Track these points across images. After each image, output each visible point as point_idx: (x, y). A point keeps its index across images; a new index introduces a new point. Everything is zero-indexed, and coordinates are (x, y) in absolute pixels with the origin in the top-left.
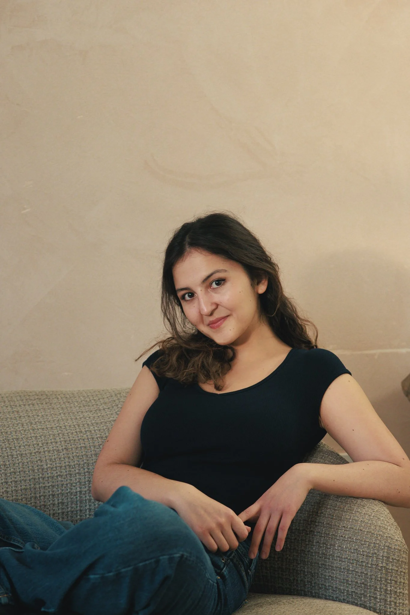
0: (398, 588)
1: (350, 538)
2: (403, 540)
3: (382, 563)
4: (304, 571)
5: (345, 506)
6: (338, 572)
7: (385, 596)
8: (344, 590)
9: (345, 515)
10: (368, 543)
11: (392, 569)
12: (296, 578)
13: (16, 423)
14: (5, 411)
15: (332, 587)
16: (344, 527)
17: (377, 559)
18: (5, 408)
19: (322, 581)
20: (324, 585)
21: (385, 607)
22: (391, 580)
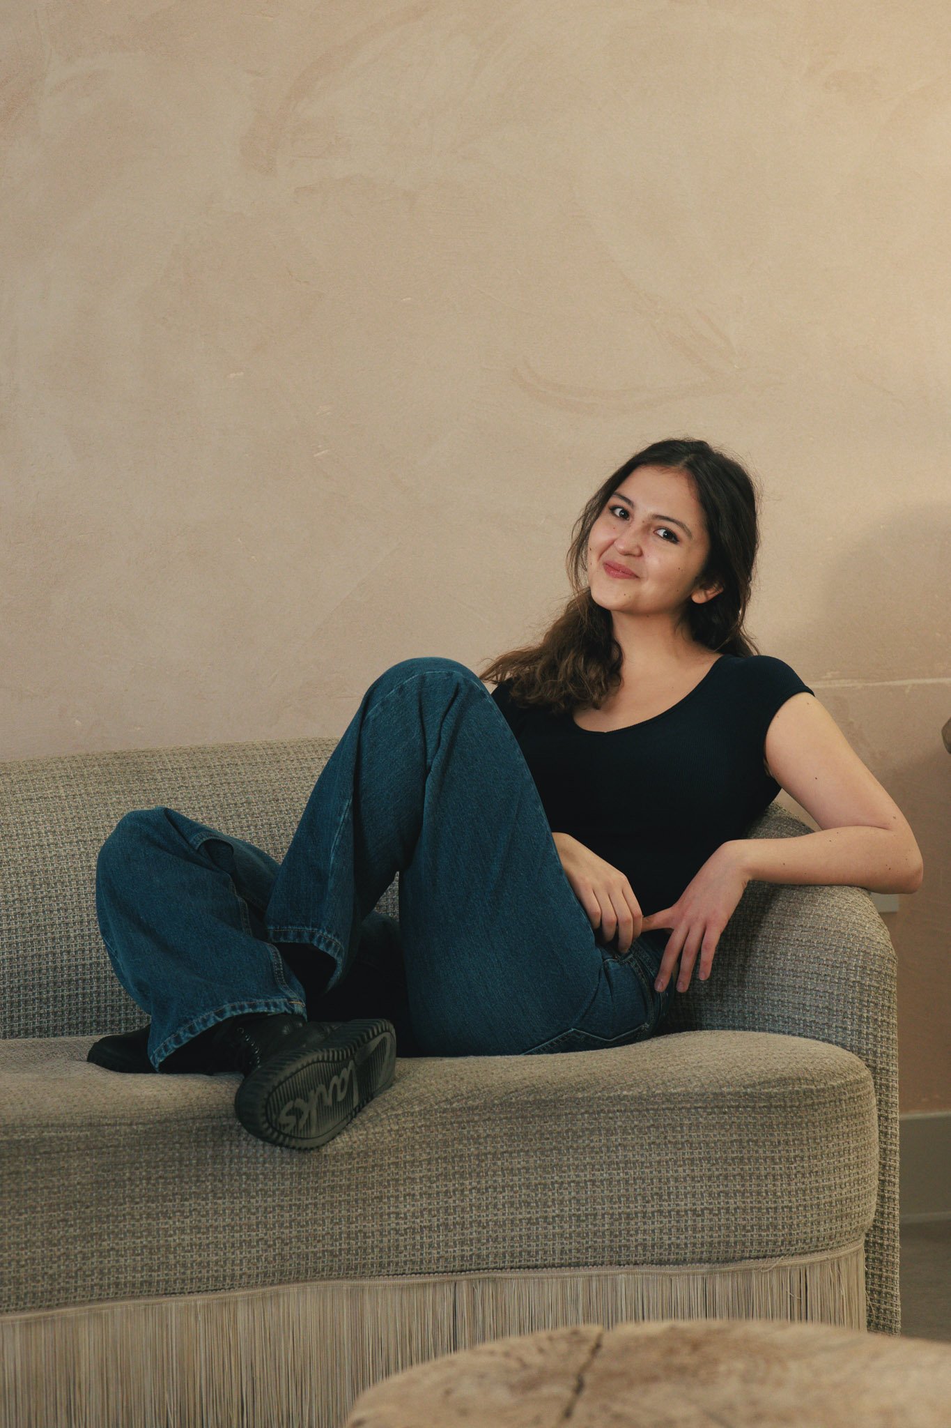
0: (880, 1014)
1: (809, 941)
2: (890, 943)
3: (855, 975)
4: (743, 998)
5: (805, 897)
6: (791, 993)
7: (860, 1026)
8: (799, 1020)
9: (805, 909)
10: (834, 948)
11: (869, 986)
12: (732, 1009)
13: (307, 785)
14: (289, 767)
15: (783, 1017)
16: (802, 926)
17: (847, 970)
18: (289, 762)
19: (768, 1009)
20: (771, 1015)
21: (860, 1042)
22: (868, 1001)
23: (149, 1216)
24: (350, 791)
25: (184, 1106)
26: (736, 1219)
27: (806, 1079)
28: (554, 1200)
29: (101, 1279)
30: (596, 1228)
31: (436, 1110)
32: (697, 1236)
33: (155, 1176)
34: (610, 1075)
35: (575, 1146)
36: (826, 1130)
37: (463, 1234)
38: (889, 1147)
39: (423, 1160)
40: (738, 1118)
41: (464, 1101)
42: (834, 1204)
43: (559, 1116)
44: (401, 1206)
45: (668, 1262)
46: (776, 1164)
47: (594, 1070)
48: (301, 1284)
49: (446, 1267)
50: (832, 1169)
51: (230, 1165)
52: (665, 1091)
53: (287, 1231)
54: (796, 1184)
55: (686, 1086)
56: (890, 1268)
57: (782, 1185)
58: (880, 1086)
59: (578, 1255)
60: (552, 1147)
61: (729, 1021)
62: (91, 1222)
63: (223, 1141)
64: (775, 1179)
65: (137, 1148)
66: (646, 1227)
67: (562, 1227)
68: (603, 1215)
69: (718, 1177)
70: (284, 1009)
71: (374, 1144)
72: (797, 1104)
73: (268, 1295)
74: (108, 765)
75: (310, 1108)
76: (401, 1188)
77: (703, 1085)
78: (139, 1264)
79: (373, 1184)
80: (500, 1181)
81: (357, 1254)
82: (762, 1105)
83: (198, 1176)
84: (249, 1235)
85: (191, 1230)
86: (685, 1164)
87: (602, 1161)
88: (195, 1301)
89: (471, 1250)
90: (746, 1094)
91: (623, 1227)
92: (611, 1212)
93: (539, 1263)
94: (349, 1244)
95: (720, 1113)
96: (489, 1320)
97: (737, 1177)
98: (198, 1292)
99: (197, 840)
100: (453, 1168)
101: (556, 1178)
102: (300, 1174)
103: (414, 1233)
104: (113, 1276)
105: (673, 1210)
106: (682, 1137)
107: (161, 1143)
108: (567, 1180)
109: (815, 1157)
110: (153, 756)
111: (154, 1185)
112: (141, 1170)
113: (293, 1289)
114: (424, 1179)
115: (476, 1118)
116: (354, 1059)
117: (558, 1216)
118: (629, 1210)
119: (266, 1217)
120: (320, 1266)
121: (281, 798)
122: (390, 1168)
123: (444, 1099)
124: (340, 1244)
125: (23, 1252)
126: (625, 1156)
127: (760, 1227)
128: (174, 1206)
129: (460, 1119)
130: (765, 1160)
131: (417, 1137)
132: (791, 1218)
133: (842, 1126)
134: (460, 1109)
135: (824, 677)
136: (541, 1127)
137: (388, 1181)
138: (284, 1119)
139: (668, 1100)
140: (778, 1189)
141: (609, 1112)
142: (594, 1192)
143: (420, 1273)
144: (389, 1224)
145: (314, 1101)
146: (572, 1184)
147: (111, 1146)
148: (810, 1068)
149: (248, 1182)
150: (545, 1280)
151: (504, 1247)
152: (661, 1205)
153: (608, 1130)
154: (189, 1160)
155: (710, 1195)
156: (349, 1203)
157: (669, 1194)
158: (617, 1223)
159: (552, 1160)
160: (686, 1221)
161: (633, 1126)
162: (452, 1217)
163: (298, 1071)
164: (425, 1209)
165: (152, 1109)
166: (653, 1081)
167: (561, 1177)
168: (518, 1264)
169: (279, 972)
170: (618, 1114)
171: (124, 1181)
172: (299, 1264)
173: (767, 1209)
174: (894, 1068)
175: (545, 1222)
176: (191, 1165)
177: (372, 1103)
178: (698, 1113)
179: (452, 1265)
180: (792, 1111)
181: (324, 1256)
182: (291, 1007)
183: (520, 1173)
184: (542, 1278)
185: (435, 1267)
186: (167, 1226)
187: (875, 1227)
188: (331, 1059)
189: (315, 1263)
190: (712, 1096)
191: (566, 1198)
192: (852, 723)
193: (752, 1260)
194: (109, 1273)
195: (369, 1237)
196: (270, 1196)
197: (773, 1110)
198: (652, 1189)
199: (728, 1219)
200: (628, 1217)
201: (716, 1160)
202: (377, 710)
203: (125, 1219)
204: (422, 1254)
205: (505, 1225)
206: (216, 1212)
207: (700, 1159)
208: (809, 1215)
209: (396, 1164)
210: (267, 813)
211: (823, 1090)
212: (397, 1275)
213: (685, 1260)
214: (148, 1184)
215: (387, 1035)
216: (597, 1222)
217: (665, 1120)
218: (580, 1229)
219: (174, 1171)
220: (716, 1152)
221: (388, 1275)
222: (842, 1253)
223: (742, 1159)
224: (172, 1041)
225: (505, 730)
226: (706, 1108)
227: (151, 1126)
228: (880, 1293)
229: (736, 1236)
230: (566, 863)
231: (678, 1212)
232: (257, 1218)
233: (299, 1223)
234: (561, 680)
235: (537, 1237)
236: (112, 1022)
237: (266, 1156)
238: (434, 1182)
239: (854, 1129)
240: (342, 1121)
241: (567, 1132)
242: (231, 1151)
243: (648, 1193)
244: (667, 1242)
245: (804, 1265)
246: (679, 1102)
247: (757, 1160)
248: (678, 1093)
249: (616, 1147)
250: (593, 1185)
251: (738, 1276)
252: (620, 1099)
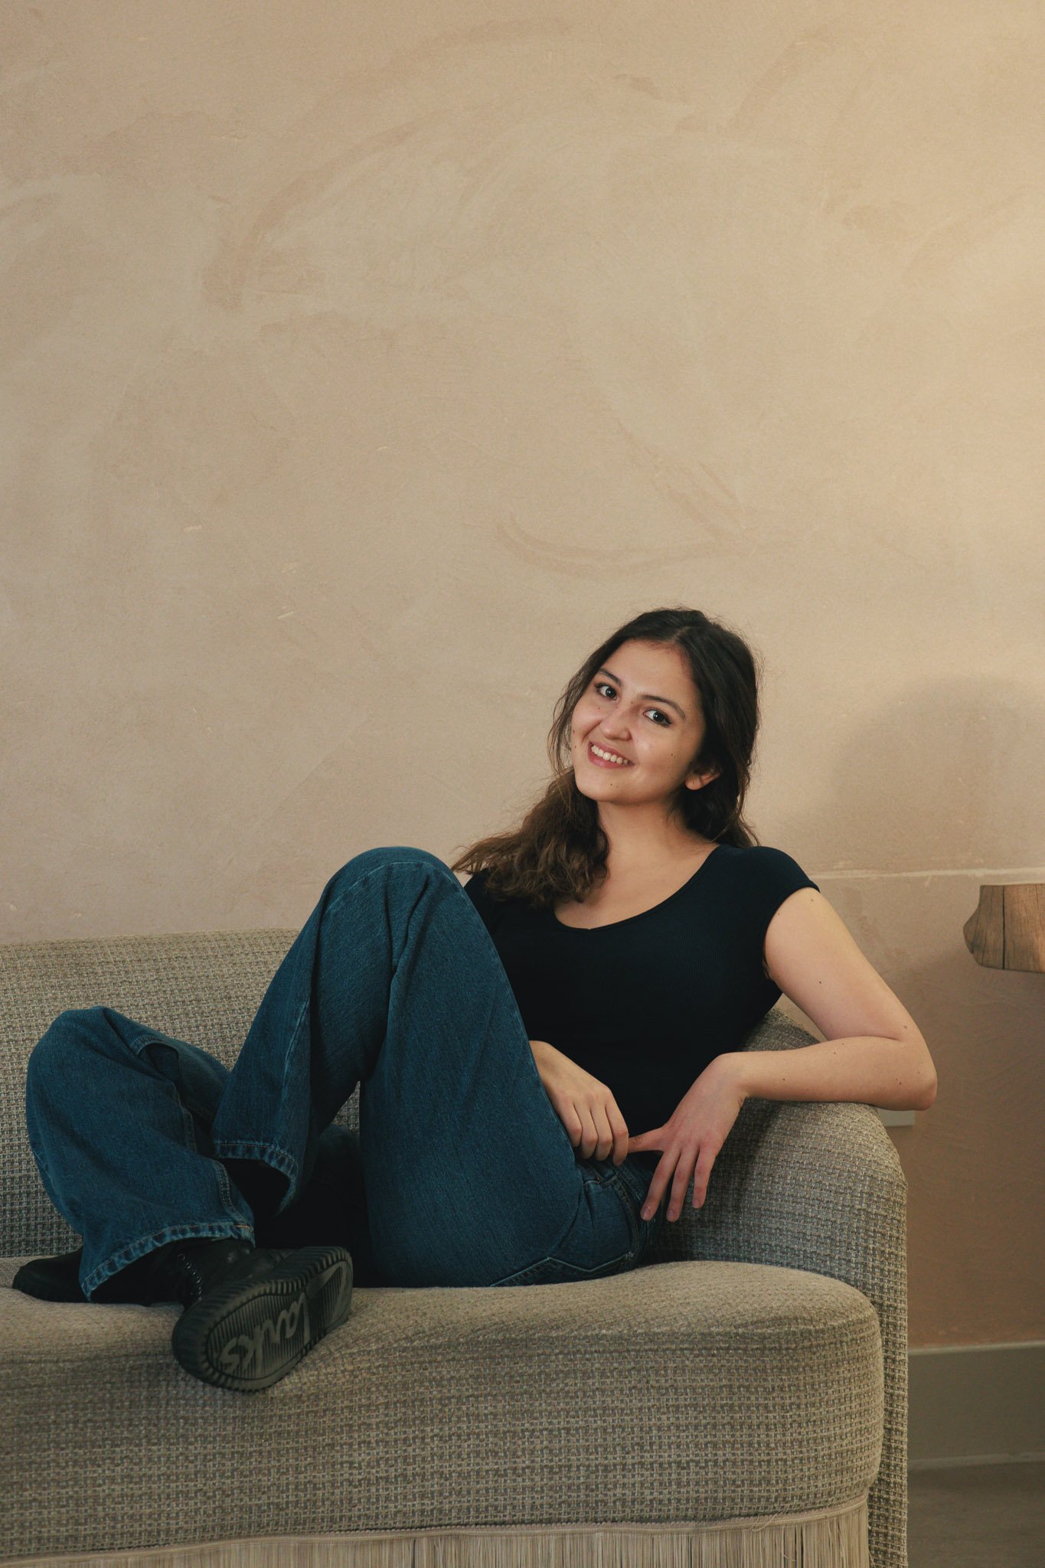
0: (887, 1246)
1: (811, 1164)
2: (900, 1167)
3: (861, 1203)
4: (738, 1224)
5: (807, 1114)
6: (790, 1221)
7: (865, 1258)
8: (799, 1250)
9: (806, 1128)
10: (838, 1171)
11: (876, 1214)
12: (726, 1237)
13: (262, 981)
14: (243, 961)
15: (781, 1247)
16: (803, 1147)
17: (852, 1196)
18: (244, 956)
19: (765, 1237)
20: (768, 1244)
21: (865, 1276)
22: (874, 1231)
23: (75, 1463)
24: (307, 993)
25: (117, 1342)
26: (725, 1473)
27: (804, 1319)
28: (524, 1450)
29: (22, 1533)
30: (570, 1482)
31: (395, 1349)
32: (682, 1490)
33: (83, 1419)
34: (587, 1312)
35: (548, 1390)
36: (826, 1376)
37: (423, 1486)
38: (897, 1392)
39: (380, 1404)
40: (728, 1361)
41: (426, 1339)
42: (833, 1457)
43: (531, 1357)
44: (356, 1454)
45: (649, 1520)
46: (770, 1412)
47: (570, 1306)
48: (243, 1540)
49: (404, 1522)
50: (832, 1418)
51: (166, 1408)
52: (647, 1331)
53: (229, 1481)
54: (792, 1434)
55: (672, 1325)
56: (896, 1526)
57: (776, 1435)
58: (887, 1324)
59: (551, 1511)
60: (522, 1391)
61: (722, 1249)
62: (12, 1469)
63: (159, 1381)
64: (768, 1429)
65: (64, 1388)
66: (626, 1480)
67: (533, 1480)
68: (578, 1467)
69: (705, 1426)
70: (230, 1233)
71: (326, 1386)
72: (794, 1346)
73: (207, 1552)
74: (43, 957)
75: (255, 1346)
76: (356, 1435)
77: (689, 1324)
78: (64, 1517)
79: (324, 1430)
80: (465, 1428)
81: (306, 1508)
82: (755, 1347)
83: (130, 1420)
84: (187, 1486)
85: (122, 1479)
86: (669, 1412)
87: (577, 1407)
88: (127, 1558)
89: (432, 1504)
90: (737, 1334)
91: (599, 1480)
92: (587, 1463)
93: (507, 1519)
94: (297, 1496)
95: (708, 1355)
97: (727, 1426)
98: (130, 1548)
99: (138, 1044)
101: (527, 1425)
102: (244, 1418)
103: (369, 1484)
104: (35, 1530)
105: (656, 1462)
106: (666, 1381)
107: (90, 1382)
108: (539, 1427)
109: (813, 1405)
110: (93, 947)
111: (82, 1429)
112: (68, 1412)
113: (235, 1545)
114: (381, 1425)
115: (439, 1358)
116: (305, 1292)
117: (528, 1467)
118: (606, 1462)
119: (205, 1466)
120: (265, 1520)
121: (233, 995)
122: (343, 1413)
123: (404, 1336)
124: (288, 1497)
126: (604, 1402)
127: (752, 1482)
128: (103, 1452)
129: (422, 1359)
130: (757, 1408)
131: (374, 1378)
132: (786, 1472)
133: (843, 1371)
134: (422, 1347)
135: (835, 867)
136: (511, 1368)
137: (341, 1427)
138: (226, 1357)
139: (651, 1341)
140: (772, 1440)
141: (586, 1352)
142: (569, 1441)
143: (376, 1529)
144: (342, 1475)
145: (260, 1339)
146: (545, 1432)
147: (35, 1386)
148: (809, 1306)
149: (186, 1427)
150: (514, 1538)
151: (469, 1501)
152: (642, 1457)
153: (584, 1373)
154: (121, 1401)
155: (696, 1446)
156: (297, 1450)
157: (651, 1444)
158: (594, 1476)
159: (522, 1406)
160: (670, 1474)
161: (612, 1368)
162: (411, 1467)
163: (243, 1304)
164: (381, 1458)
165: (81, 1344)
166: (635, 1319)
167: (532, 1424)
168: (484, 1520)
169: (225, 1192)
170: (596, 1355)
171: (49, 1424)
172: (241, 1518)
173: (760, 1462)
174: (903, 1305)
175: (514, 1473)
176: (123, 1406)
177: (324, 1340)
178: (684, 1355)
179: (411, 1520)
180: (788, 1354)
181: (270, 1509)
182: (237, 1231)
183: (487, 1419)
184: (511, 1536)
185: (392, 1522)
186: (96, 1475)
187: (880, 1480)
188: (279, 1292)
189: (260, 1516)
190: (699, 1337)
191: (538, 1447)
192: (865, 917)
193: (742, 1518)
194: (31, 1526)
195: (319, 1489)
196: (210, 1442)
197: (767, 1352)
198: (633, 1438)
199: (716, 1473)
200: (606, 1469)
201: (704, 1407)
202: (338, 904)
203: (49, 1467)
204: (377, 1508)
205: (469, 1476)
206: (150, 1460)
207: (686, 1406)
208: (805, 1468)
209: (351, 1409)
210: (218, 1012)
211: (823, 1331)
212: (350, 1531)
213: (668, 1517)
214: (75, 1427)
215: (342, 1264)
216: (572, 1474)
217: (647, 1363)
218: (553, 1482)
219: (104, 1414)
220: (704, 1399)
221: (340, 1531)
222: (842, 1511)
223: (732, 1406)
224: (106, 1267)
225: (479, 927)
226: (692, 1349)
227: (80, 1363)
228: (885, 1553)
229: (724, 1491)
230: (545, 1074)
231: (661, 1465)
232: (196, 1466)
233: (242, 1472)
234: (540, 870)
235: (505, 1490)
236: (43, 1242)
237: (206, 1398)
238: (392, 1428)
239: (857, 1373)
240: (291, 1360)
241: (540, 1374)
242: (168, 1392)
243: (629, 1443)
244: (649, 1497)
245: (801, 1523)
247: (749, 1408)
248: (662, 1332)
249: (594, 1391)
250: (568, 1433)
251: (726, 1535)
252: (599, 1338)
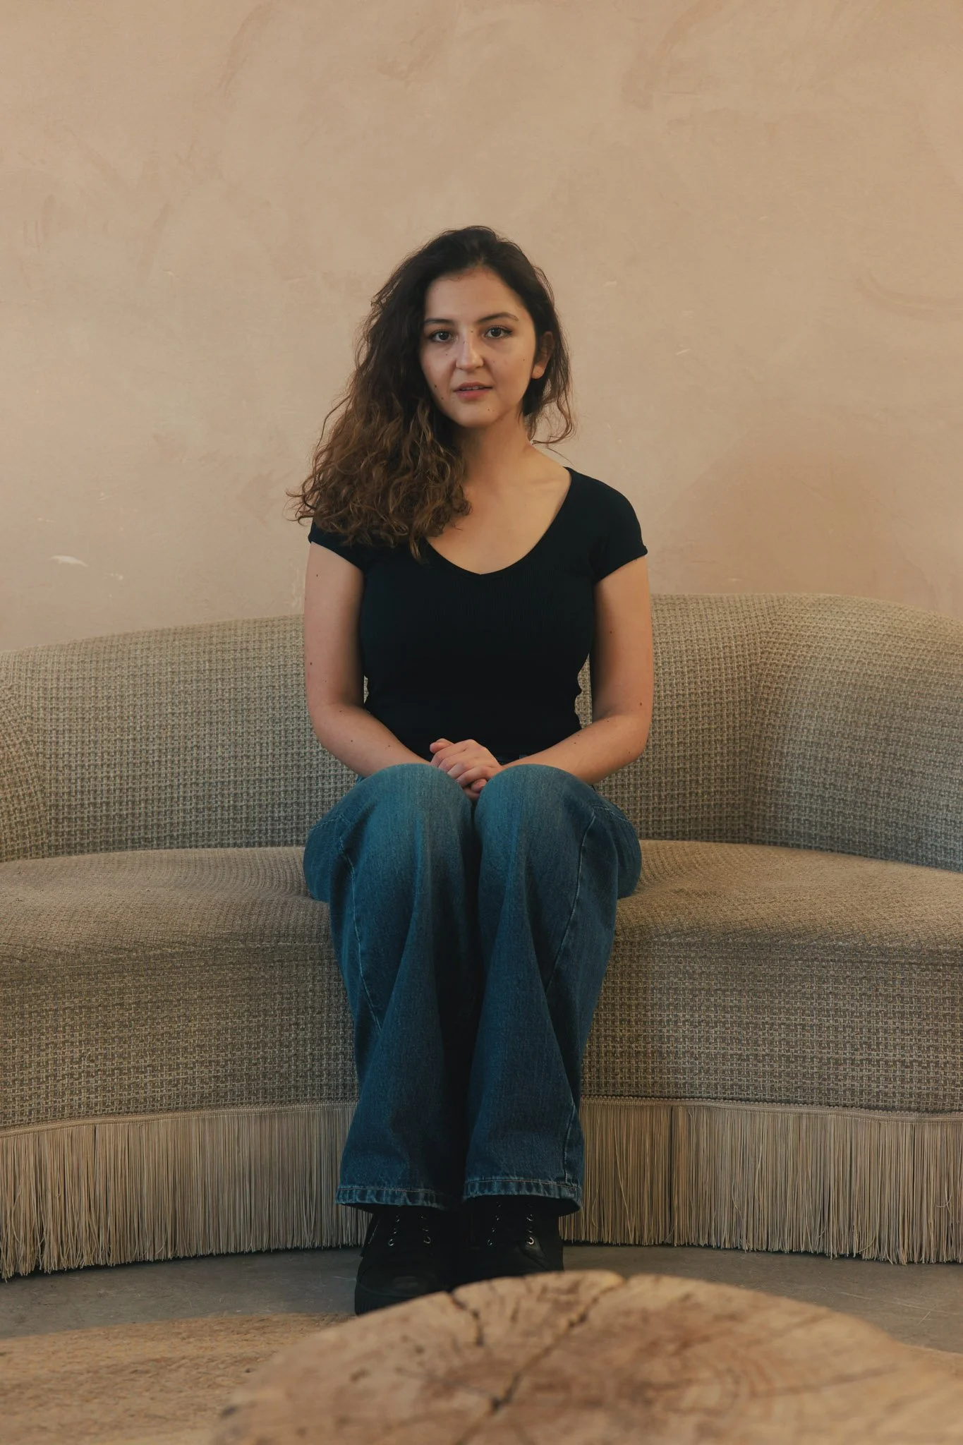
26: (945, 1074)
28: (764, 1040)
30: (805, 1070)
32: (905, 1086)
35: (787, 990)
37: (676, 1063)
40: (952, 976)
41: (683, 936)
43: (773, 960)
45: (877, 1108)
49: (661, 1092)
52: (880, 945)
55: (903, 941)
59: (788, 1093)
60: (764, 989)
66: (855, 1073)
67: (772, 1066)
68: (812, 1058)
69: (928, 1032)
76: (618, 1013)
77: (920, 941)
80: (712, 1017)
86: (895, 1017)
87: (812, 1007)
89: (684, 1078)
91: (831, 1071)
92: (819, 1056)
93: (750, 1096)
95: (935, 970)
96: (703, 1145)
97: (948, 1033)
100: (668, 999)
101: (767, 1019)
103: (629, 1057)
105: (882, 1059)
106: (894, 990)
108: (778, 1021)
115: (693, 955)
117: (768, 1055)
118: (837, 1056)
123: (664, 932)
125: (256, 1052)
126: (836, 1004)
129: (678, 954)
134: (678, 944)
136: (755, 969)
139: (883, 954)
141: (823, 960)
142: (804, 1035)
143: (638, 1096)
146: (782, 1026)
150: (757, 1113)
151: (716, 1079)
152: (870, 1054)
153: (820, 978)
155: (919, 1048)
157: (878, 1044)
158: (826, 1067)
159: (764, 1002)
160: (895, 1071)
161: (845, 976)
166: (870, 933)
167: (772, 1018)
168: (731, 1096)
170: (831, 963)
175: (755, 1059)
178: (912, 968)
179: (667, 1091)
183: (731, 1010)
184: (754, 1111)
185: (650, 1091)
190: (927, 953)
191: (777, 1039)
198: (861, 1038)
199: (937, 1073)
200: (837, 1062)
201: (927, 1015)
204: (637, 1078)
205: (716, 1058)
207: (911, 1013)
213: (893, 1107)
216: (806, 1064)
217: (877, 973)
218: (789, 1069)
220: (927, 1008)
221: (607, 1096)
223: (953, 1016)
226: (920, 964)
229: (945, 1090)
231: (886, 1062)
235: (748, 1073)
243: (857, 1041)
244: (876, 1090)
246: (894, 957)
248: (893, 947)
249: (827, 994)
250: (803, 1029)
251: (947, 1126)
252: (835, 949)
